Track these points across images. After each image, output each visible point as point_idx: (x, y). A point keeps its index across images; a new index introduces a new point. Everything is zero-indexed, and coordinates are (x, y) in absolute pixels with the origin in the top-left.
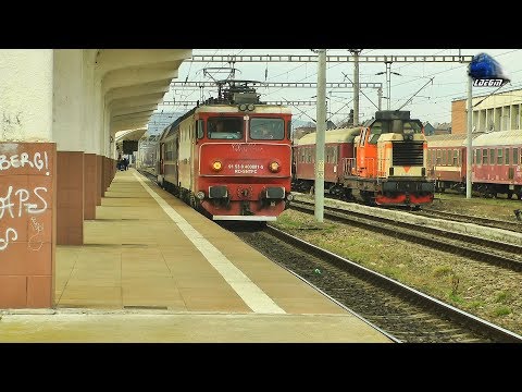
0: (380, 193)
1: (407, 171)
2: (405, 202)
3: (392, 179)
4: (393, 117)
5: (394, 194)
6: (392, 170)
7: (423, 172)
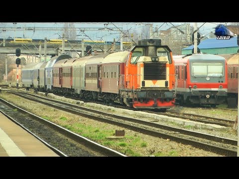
0: (135, 99)
1: (154, 84)
2: (154, 106)
3: (144, 89)
4: (148, 44)
5: (145, 100)
6: (143, 83)
7: (166, 84)
